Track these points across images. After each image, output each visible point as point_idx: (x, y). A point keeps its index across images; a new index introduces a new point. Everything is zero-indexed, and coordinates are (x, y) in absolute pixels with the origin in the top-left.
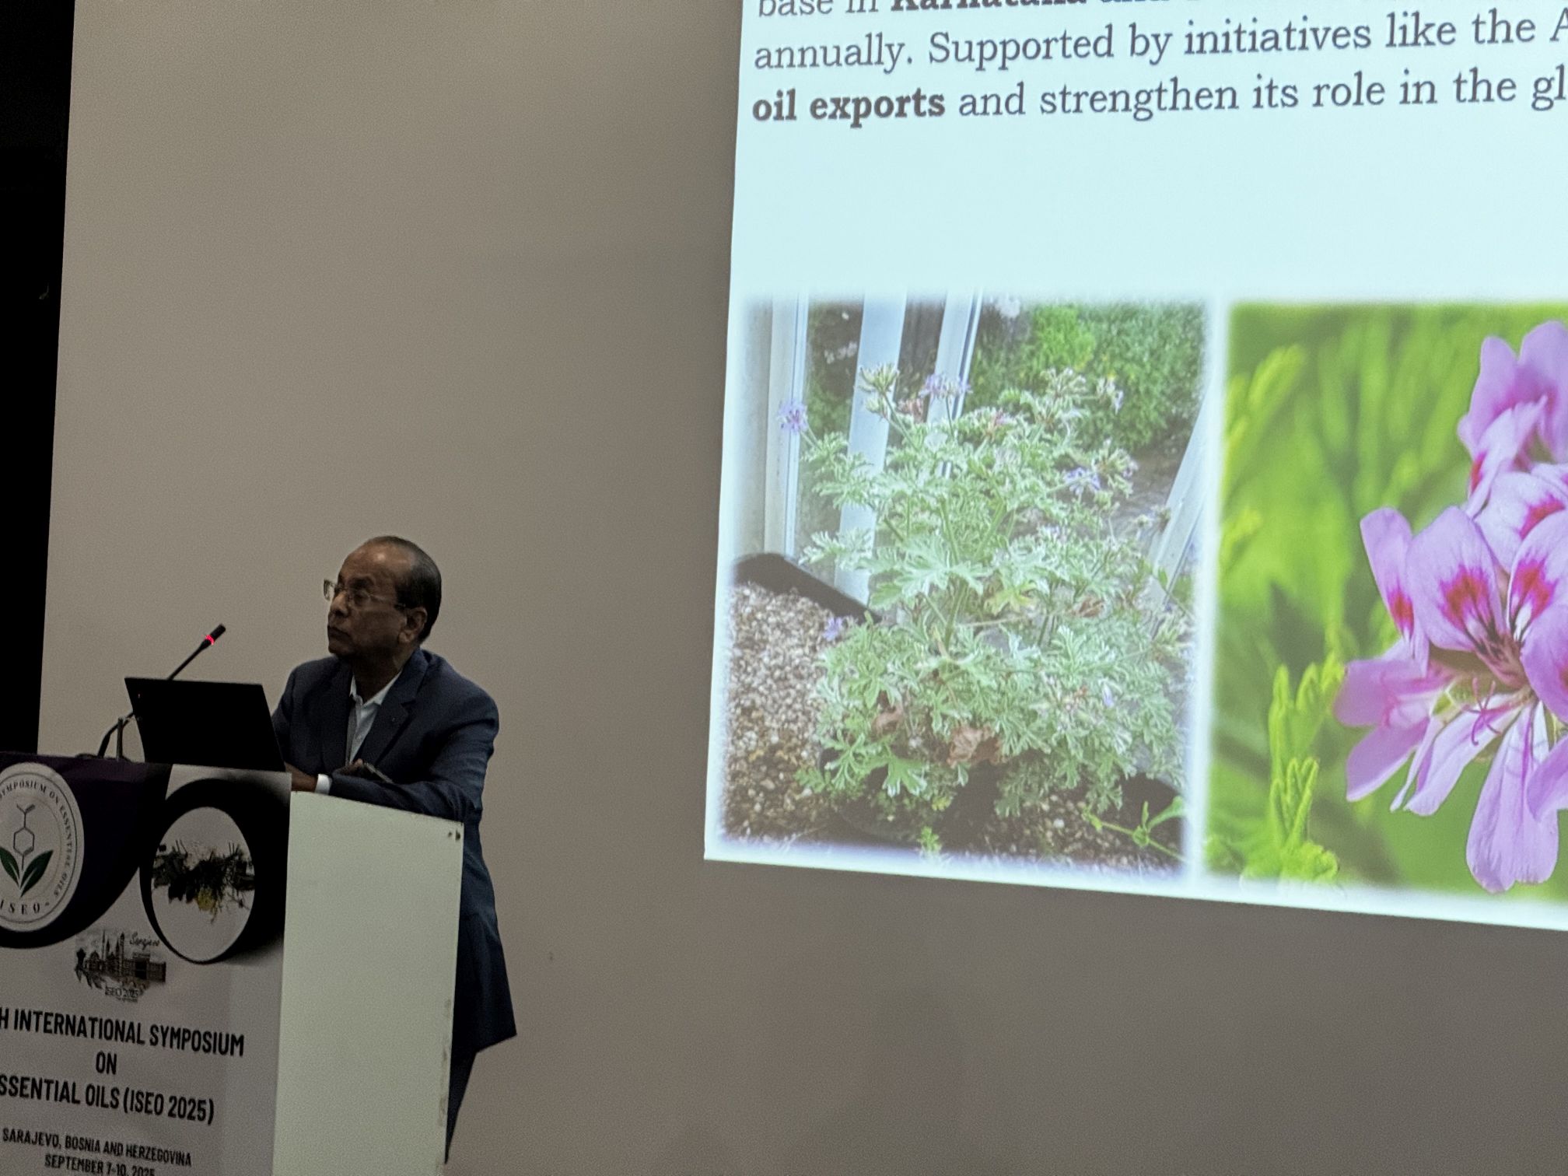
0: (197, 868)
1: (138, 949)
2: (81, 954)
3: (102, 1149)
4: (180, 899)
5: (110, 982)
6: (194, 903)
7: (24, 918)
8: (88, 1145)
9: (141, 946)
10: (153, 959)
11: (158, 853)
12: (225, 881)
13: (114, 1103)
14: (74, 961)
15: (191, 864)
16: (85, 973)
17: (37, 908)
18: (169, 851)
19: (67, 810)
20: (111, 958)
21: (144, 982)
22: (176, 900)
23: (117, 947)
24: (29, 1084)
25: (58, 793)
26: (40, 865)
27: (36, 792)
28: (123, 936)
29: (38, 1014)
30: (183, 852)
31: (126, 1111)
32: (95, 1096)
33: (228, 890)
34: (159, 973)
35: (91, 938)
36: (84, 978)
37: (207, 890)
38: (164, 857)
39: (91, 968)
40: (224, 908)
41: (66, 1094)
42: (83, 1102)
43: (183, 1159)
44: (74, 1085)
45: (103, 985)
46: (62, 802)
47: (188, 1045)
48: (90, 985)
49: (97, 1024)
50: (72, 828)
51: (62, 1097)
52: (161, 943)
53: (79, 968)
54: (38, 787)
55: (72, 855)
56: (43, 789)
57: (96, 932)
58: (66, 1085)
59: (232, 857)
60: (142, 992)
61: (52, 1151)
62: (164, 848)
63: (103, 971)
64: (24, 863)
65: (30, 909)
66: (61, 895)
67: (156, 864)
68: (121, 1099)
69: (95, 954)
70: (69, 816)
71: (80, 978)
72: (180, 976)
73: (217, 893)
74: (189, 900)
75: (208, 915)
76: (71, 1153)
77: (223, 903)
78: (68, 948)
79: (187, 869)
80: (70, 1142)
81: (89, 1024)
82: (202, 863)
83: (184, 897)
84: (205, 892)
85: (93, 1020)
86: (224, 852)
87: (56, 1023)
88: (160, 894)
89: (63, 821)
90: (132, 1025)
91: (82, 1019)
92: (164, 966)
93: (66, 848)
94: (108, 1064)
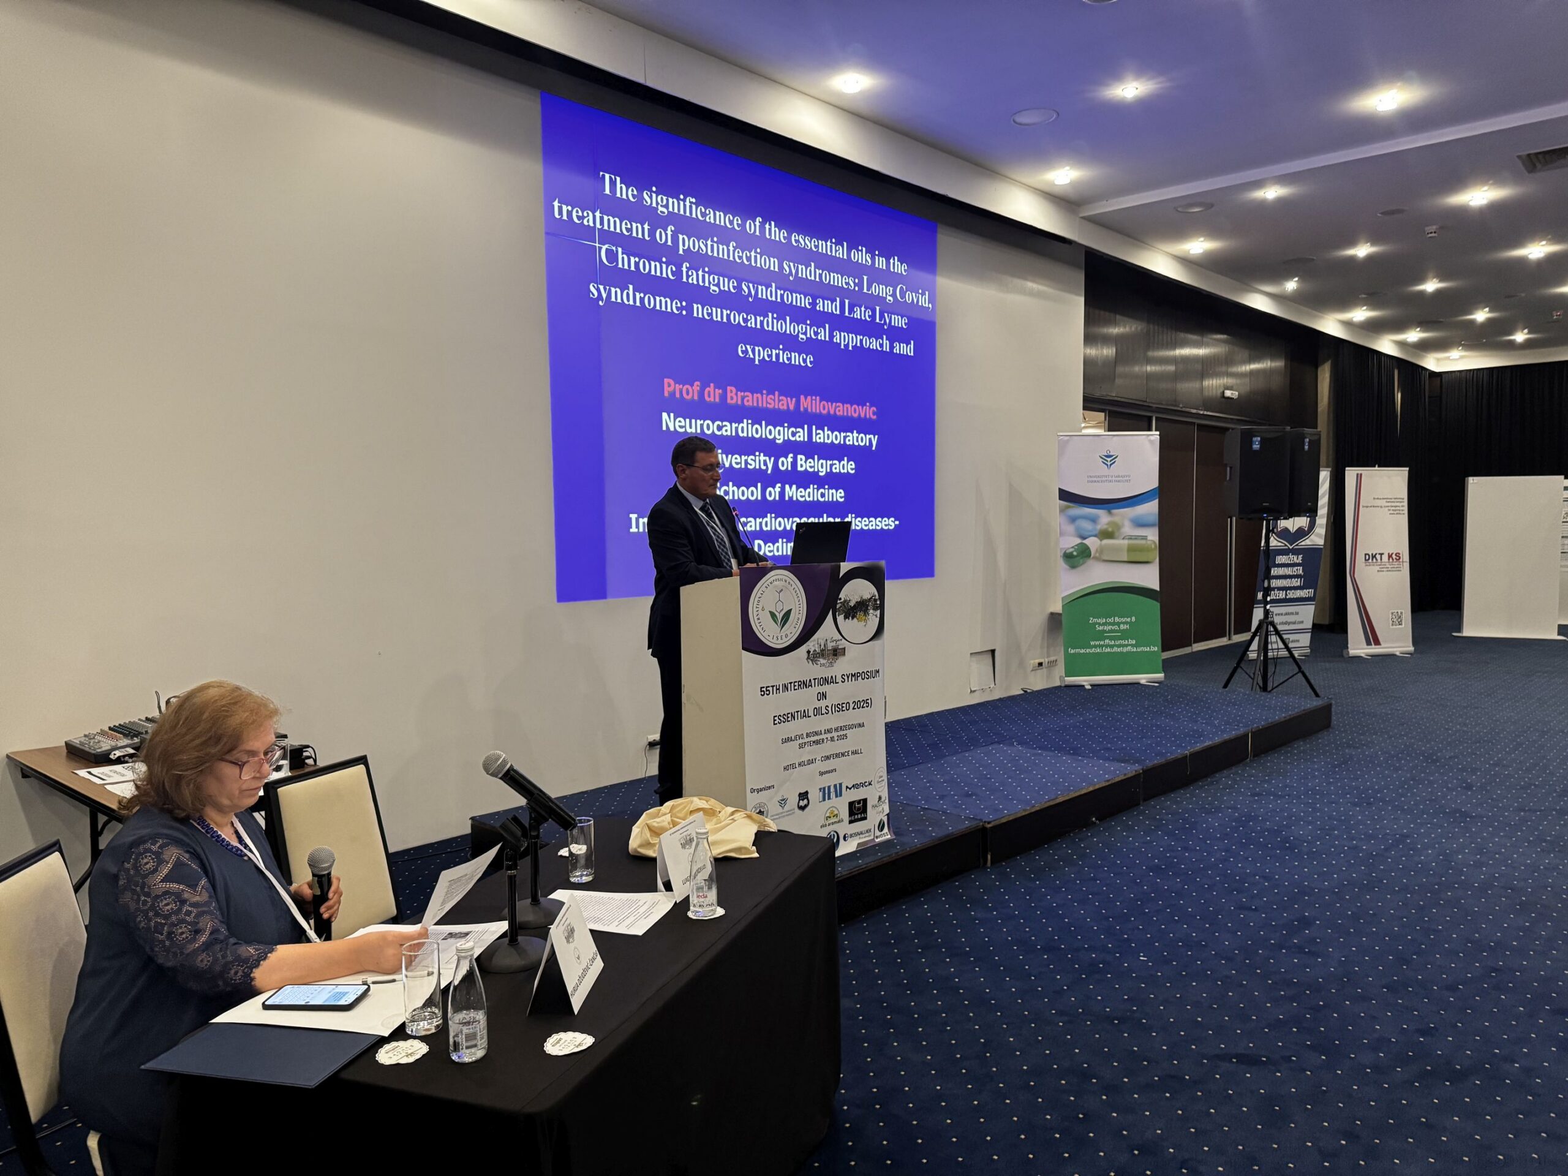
0: (855, 605)
1: (834, 644)
2: (809, 652)
3: (823, 732)
4: (849, 619)
5: (822, 661)
6: (855, 619)
7: (782, 641)
8: (816, 733)
9: (835, 642)
10: (840, 647)
11: (839, 602)
12: (869, 608)
13: (827, 712)
14: (806, 655)
15: (852, 604)
16: (812, 660)
17: (786, 636)
18: (842, 601)
19: (797, 589)
20: (822, 650)
21: (835, 657)
22: (847, 620)
23: (825, 645)
24: (790, 715)
25: (792, 582)
26: (788, 614)
27: (783, 583)
28: (826, 640)
29: (791, 683)
30: (848, 599)
31: (832, 713)
32: (818, 711)
33: (871, 611)
34: (843, 651)
35: (812, 644)
36: (810, 662)
37: (861, 613)
38: (841, 603)
39: (812, 657)
40: (870, 620)
41: (805, 715)
42: (812, 716)
43: (861, 725)
44: (808, 710)
45: (819, 663)
46: (794, 586)
47: (860, 678)
48: (813, 664)
49: (817, 681)
50: (800, 597)
51: (803, 716)
52: (843, 639)
53: (808, 658)
54: (784, 580)
55: (801, 609)
56: (786, 581)
57: (814, 640)
58: (804, 711)
59: (871, 598)
60: (835, 662)
61: (801, 741)
62: (840, 599)
63: (819, 657)
64: (780, 616)
65: (784, 637)
66: (797, 629)
67: (838, 606)
68: (830, 709)
69: (815, 651)
70: (798, 592)
71: (808, 662)
72: (852, 652)
73: (866, 612)
74: (853, 618)
75: (863, 623)
76: (809, 739)
77: (870, 617)
78: (803, 649)
79: (851, 606)
80: (808, 735)
81: (813, 681)
82: (857, 602)
83: (850, 618)
84: (860, 614)
85: (815, 679)
86: (867, 596)
87: (799, 685)
88: (840, 618)
89: (795, 594)
90: (832, 677)
91: (810, 680)
92: (844, 649)
93: (798, 606)
94: (824, 696)
